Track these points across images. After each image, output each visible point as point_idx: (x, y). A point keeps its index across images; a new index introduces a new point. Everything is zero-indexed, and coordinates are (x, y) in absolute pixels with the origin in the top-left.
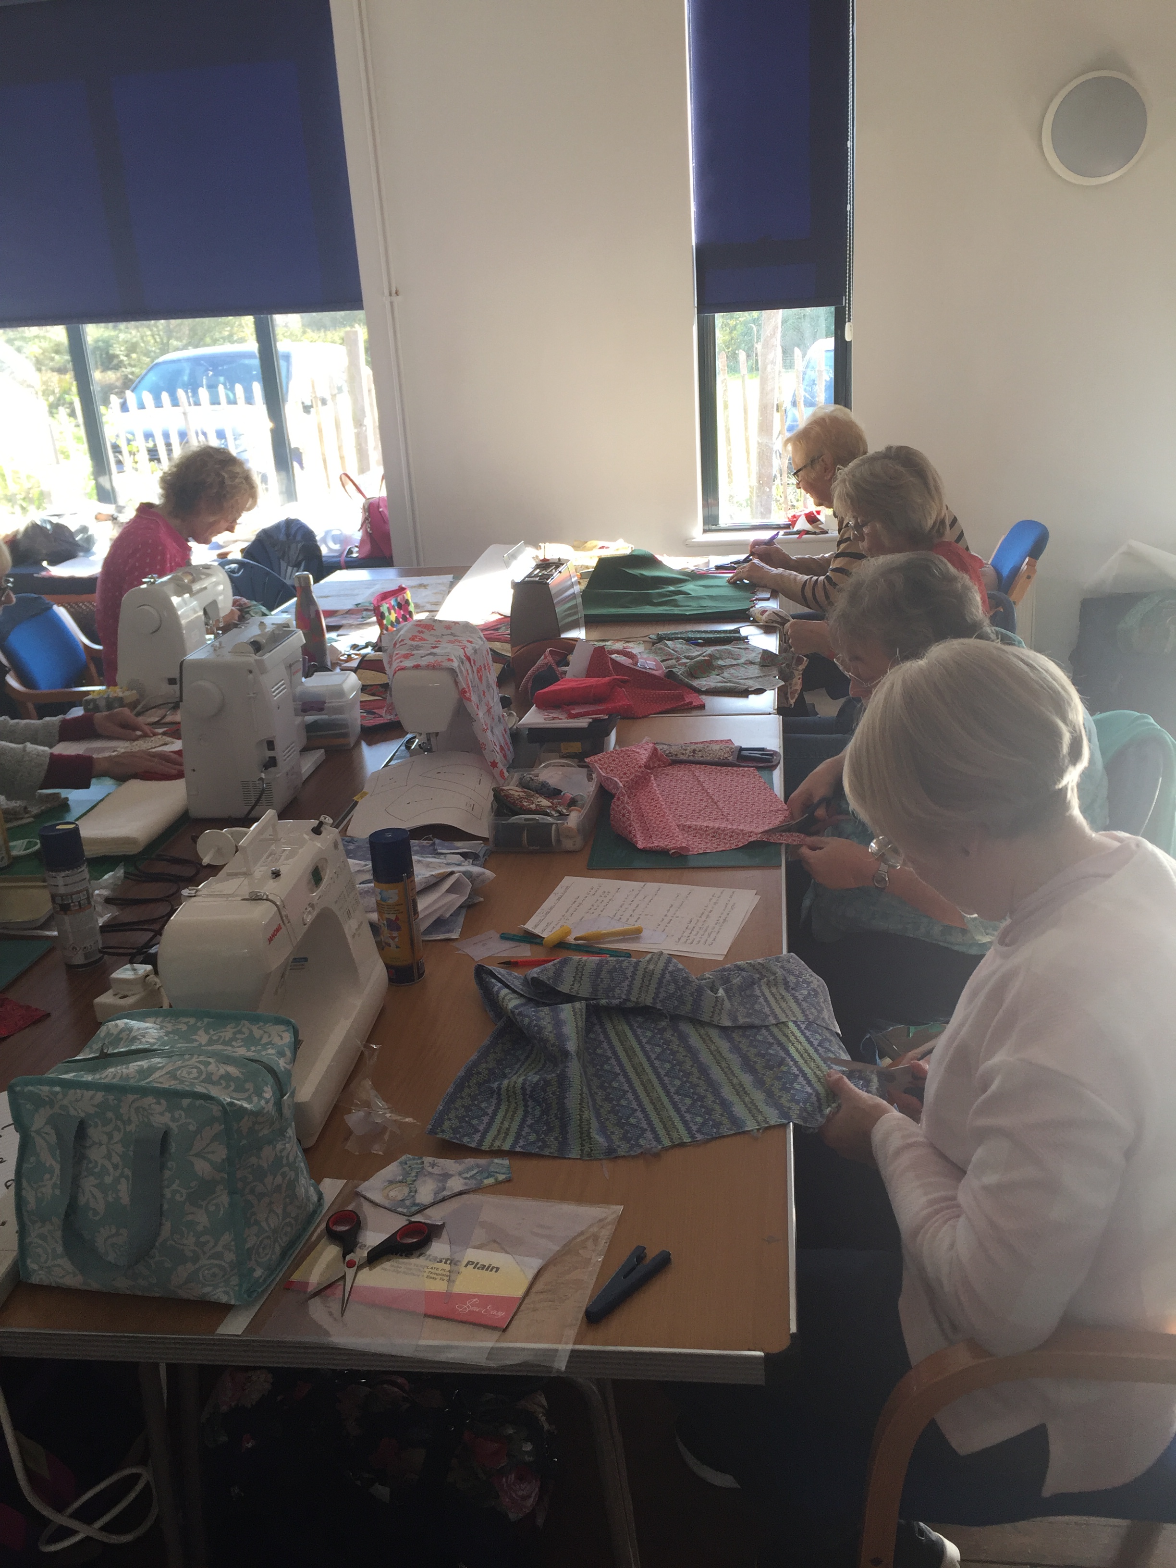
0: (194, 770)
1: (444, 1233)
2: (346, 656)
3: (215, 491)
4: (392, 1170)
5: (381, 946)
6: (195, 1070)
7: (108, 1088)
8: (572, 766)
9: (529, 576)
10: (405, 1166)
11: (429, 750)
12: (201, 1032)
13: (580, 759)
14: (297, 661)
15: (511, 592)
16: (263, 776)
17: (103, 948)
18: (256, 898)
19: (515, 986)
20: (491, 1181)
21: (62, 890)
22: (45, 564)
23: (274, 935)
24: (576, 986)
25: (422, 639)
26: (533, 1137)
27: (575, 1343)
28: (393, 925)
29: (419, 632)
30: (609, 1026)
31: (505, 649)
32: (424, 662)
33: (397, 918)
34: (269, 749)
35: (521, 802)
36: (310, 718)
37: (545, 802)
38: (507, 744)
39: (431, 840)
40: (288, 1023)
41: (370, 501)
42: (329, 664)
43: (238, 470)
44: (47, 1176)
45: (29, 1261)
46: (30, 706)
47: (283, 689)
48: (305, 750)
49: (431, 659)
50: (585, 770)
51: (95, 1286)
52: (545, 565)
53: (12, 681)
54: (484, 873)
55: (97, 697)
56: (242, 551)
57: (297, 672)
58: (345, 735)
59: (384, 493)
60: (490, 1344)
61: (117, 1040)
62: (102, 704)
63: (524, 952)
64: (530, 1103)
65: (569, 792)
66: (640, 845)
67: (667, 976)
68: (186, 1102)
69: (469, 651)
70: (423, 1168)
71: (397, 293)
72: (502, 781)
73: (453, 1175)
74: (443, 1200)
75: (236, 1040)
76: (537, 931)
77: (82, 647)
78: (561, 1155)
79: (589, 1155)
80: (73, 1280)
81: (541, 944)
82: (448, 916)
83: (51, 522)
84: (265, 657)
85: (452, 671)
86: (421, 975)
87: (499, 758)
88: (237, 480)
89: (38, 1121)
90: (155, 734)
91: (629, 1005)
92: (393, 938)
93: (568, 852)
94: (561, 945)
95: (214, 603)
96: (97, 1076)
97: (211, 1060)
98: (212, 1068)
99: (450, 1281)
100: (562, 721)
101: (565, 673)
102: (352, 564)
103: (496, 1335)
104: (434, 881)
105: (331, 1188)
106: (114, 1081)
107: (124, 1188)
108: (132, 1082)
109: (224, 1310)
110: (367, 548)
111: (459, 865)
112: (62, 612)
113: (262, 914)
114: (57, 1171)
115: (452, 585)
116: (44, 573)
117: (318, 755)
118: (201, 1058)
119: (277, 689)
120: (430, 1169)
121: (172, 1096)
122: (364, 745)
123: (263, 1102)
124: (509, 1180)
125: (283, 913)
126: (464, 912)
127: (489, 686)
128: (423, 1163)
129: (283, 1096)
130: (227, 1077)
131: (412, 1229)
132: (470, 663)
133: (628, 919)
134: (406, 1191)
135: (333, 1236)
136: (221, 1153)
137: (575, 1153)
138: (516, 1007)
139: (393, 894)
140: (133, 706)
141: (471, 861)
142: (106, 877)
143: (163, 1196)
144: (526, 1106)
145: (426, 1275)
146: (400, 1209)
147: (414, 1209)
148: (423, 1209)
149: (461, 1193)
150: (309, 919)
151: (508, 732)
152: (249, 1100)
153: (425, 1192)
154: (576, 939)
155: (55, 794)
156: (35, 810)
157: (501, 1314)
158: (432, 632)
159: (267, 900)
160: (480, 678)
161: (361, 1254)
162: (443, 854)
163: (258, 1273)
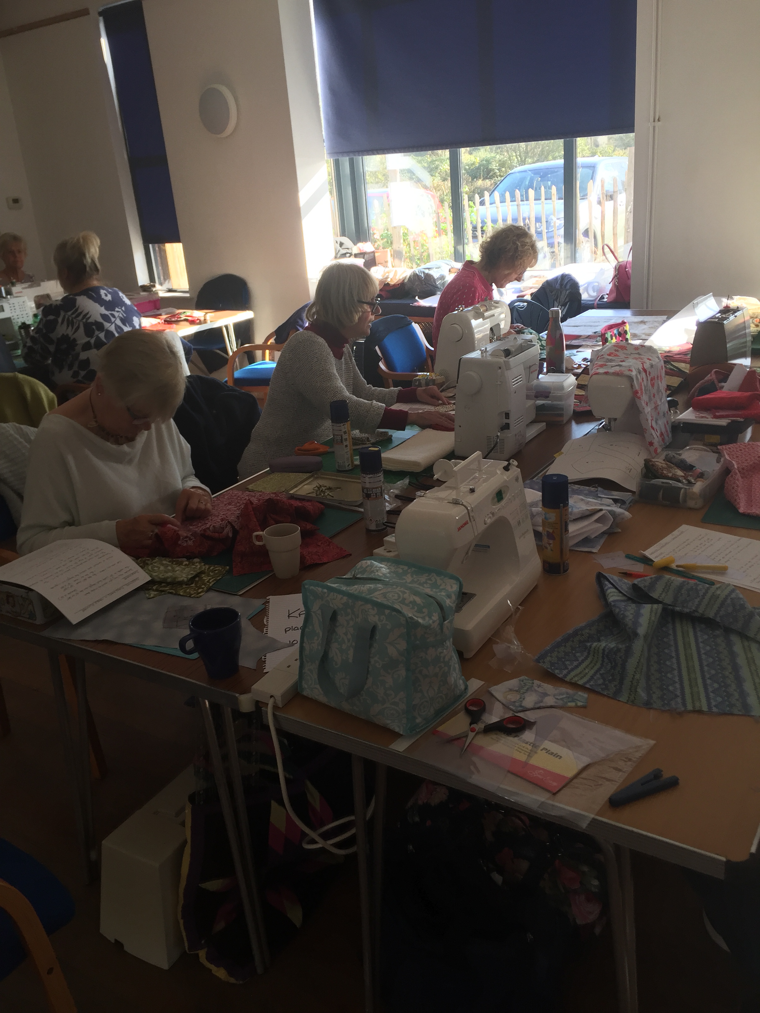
0: (460, 426)
1: (534, 728)
2: (577, 365)
3: (511, 254)
4: (513, 683)
5: (540, 548)
6: (396, 595)
7: (350, 595)
8: (707, 451)
9: (711, 318)
10: (522, 683)
11: (610, 430)
12: (409, 576)
13: (714, 447)
14: (535, 364)
15: (695, 328)
16: (499, 434)
17: (386, 522)
18: (456, 502)
19: (622, 588)
20: (572, 704)
21: (368, 485)
22: (417, 298)
23: (462, 527)
24: (663, 595)
25: (616, 355)
26: (600, 681)
27: (597, 815)
28: (550, 536)
29: (616, 351)
30: (678, 626)
31: (685, 367)
32: (612, 370)
33: (553, 532)
34: (506, 418)
35: (662, 471)
36: (540, 402)
37: (680, 473)
38: (667, 431)
39: (597, 488)
40: (457, 579)
41: (621, 263)
42: (564, 369)
43: (528, 240)
44: (316, 638)
45: (303, 682)
46: (390, 381)
47: (520, 381)
48: (534, 422)
49: (617, 369)
50: (716, 455)
51: (333, 704)
52: (727, 311)
53: (382, 365)
54: (623, 514)
55: (421, 378)
56: (532, 294)
57: (534, 371)
58: (561, 415)
59: (630, 259)
60: (543, 800)
61: (364, 571)
62: (423, 382)
63: (639, 568)
64: (606, 660)
65: (700, 468)
66: (741, 510)
67: (729, 601)
68: (387, 612)
69: (647, 366)
70: (532, 686)
71: (659, 120)
72: (654, 454)
73: (549, 695)
74: (539, 708)
75: (426, 583)
76: (651, 557)
77: (425, 348)
78: (615, 696)
79: (633, 701)
80: (323, 699)
81: (651, 565)
82: (593, 537)
83: (424, 272)
84: (511, 359)
85: (630, 378)
86: (565, 571)
87: (657, 440)
88: (526, 247)
89: (316, 607)
90: (449, 404)
91: (696, 614)
92: (550, 544)
93: (690, 509)
94: (666, 569)
95: (498, 325)
96: (348, 589)
97: (406, 591)
98: (406, 596)
99: (529, 756)
100: (708, 420)
101: (722, 387)
102: (602, 305)
103: (548, 795)
104: (588, 513)
105: (475, 684)
106: (355, 593)
107: (351, 652)
108: (363, 595)
109: (396, 736)
110: (614, 295)
111: (609, 506)
112: (416, 327)
113: (458, 513)
114: (321, 635)
115: (665, 321)
116: (416, 304)
117: (542, 426)
118: (402, 589)
119: (516, 381)
120: (536, 688)
121: (380, 607)
122: (573, 423)
123: (431, 622)
124: (584, 707)
125: (471, 514)
126: (606, 536)
127: (659, 391)
128: (533, 683)
129: (444, 620)
130: (414, 603)
131: (515, 720)
132: (646, 374)
133: (720, 560)
134: (518, 697)
135: (468, 712)
136: (403, 645)
137: (624, 698)
138: (614, 601)
139: (552, 516)
140: (440, 385)
141: (619, 505)
142: (399, 483)
143: (369, 662)
144: (603, 661)
145: (516, 748)
146: (511, 707)
147: (520, 709)
148: (525, 710)
149: (551, 707)
150: (489, 521)
151: (670, 424)
152: (423, 618)
153: (530, 700)
154: (677, 566)
155: (385, 432)
156: (373, 441)
157: (555, 784)
158: (625, 351)
159: (462, 505)
160: (653, 385)
161: (480, 726)
162: (600, 497)
163: (419, 720)
